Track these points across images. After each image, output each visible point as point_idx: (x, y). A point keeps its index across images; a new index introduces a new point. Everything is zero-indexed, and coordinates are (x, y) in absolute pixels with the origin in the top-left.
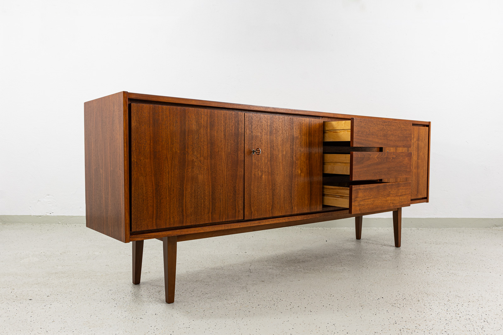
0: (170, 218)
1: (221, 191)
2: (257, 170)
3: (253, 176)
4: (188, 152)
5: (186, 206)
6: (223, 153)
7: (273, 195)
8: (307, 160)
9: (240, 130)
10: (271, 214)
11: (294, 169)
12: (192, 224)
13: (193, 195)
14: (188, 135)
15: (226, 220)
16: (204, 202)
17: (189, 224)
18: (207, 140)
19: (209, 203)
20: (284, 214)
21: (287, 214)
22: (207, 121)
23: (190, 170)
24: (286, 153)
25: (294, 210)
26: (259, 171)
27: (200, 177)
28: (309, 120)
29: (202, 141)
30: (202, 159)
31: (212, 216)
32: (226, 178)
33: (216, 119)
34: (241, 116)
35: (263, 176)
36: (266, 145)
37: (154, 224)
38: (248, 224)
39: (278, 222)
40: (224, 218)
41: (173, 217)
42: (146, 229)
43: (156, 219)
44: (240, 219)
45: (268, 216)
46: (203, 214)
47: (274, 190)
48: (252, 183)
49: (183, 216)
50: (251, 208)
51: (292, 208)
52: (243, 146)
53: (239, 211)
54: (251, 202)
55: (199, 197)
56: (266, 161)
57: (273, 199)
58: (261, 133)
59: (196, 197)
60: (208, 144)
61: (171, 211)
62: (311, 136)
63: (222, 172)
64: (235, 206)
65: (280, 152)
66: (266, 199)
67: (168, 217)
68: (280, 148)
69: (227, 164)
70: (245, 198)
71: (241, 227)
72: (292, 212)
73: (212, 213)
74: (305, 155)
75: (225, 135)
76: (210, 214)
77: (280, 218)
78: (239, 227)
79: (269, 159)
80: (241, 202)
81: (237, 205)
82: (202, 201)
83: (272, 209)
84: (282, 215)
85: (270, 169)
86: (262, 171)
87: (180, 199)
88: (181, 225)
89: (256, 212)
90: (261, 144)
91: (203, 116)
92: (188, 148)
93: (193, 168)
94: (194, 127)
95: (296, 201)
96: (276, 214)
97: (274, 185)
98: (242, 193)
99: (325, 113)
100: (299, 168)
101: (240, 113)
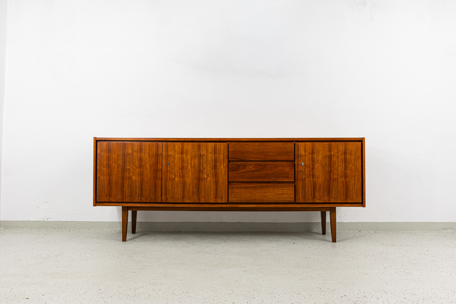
0: (116, 197)
1: (147, 185)
2: (171, 174)
3: (168, 178)
4: (126, 165)
5: (125, 192)
6: (148, 165)
7: (184, 190)
8: (212, 169)
9: (159, 152)
10: (182, 201)
11: (201, 175)
12: (129, 201)
13: (129, 186)
14: (127, 156)
15: (150, 202)
16: (136, 190)
17: (127, 201)
18: (138, 158)
19: (139, 192)
20: (193, 202)
21: (195, 202)
22: (138, 148)
23: (128, 174)
24: (194, 164)
25: (201, 200)
26: (173, 175)
27: (134, 178)
28: (215, 144)
29: (135, 158)
30: (135, 168)
31: (141, 199)
32: (150, 179)
33: (144, 147)
34: (160, 145)
35: (176, 178)
36: (178, 160)
37: (108, 199)
38: (165, 205)
39: (188, 206)
40: (148, 200)
41: (118, 197)
42: (103, 201)
43: (109, 197)
44: (159, 202)
45: (180, 202)
46: (135, 197)
47: (184, 187)
48: (168, 182)
49: (123, 197)
50: (166, 196)
51: (200, 199)
52: (161, 161)
53: (158, 197)
54: (167, 193)
55: (133, 188)
56: (178, 169)
57: (184, 192)
58: (174, 153)
59: (131, 188)
60: (138, 160)
61: (117, 194)
62: (217, 154)
63: (147, 175)
64: (156, 194)
65: (189, 164)
66: (178, 192)
67: (115, 196)
68: (189, 162)
69: (150, 171)
70: (163, 190)
71: (160, 206)
72: (199, 201)
73: (140, 197)
74: (211, 166)
75: (149, 155)
76: (139, 197)
77: (190, 204)
78: (159, 206)
79: (181, 168)
80: (159, 192)
81: (157, 193)
82: (135, 190)
83: (182, 198)
84: (191, 202)
85: (181, 174)
86: (175, 175)
87: (121, 188)
88: (122, 201)
89: (170, 199)
90: (174, 159)
91: (135, 146)
92: (127, 162)
93: (129, 173)
94: (130, 151)
95: (203, 195)
96: (186, 201)
97: (184, 184)
98: (160, 188)
99: (229, 138)
100: (206, 174)
101: (159, 143)
